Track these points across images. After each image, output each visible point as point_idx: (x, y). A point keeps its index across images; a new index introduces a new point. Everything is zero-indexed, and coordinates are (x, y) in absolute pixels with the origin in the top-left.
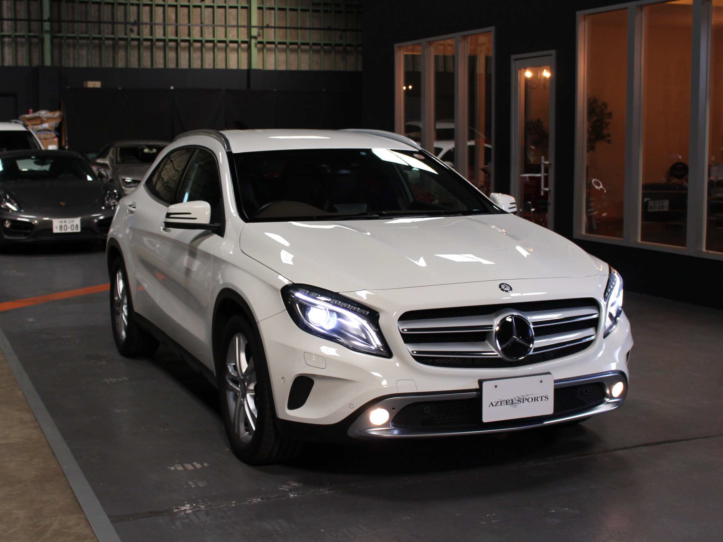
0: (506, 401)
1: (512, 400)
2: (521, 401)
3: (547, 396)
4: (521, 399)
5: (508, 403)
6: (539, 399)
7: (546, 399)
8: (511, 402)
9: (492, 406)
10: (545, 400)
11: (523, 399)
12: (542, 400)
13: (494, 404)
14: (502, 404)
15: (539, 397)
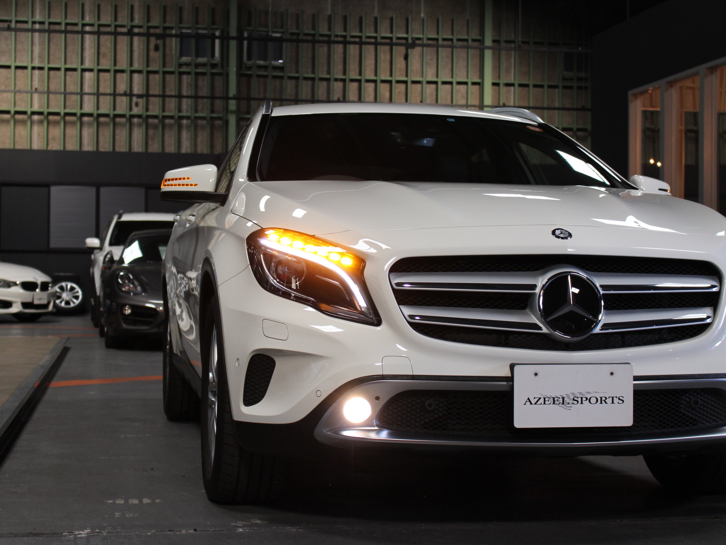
0: (554, 398)
1: (563, 398)
2: (578, 402)
3: (623, 397)
4: (578, 398)
5: (556, 402)
6: (609, 401)
7: (621, 402)
8: (561, 400)
9: (528, 403)
10: (618, 403)
11: (582, 398)
12: (613, 403)
13: (533, 401)
14: (547, 402)
15: (608, 398)
